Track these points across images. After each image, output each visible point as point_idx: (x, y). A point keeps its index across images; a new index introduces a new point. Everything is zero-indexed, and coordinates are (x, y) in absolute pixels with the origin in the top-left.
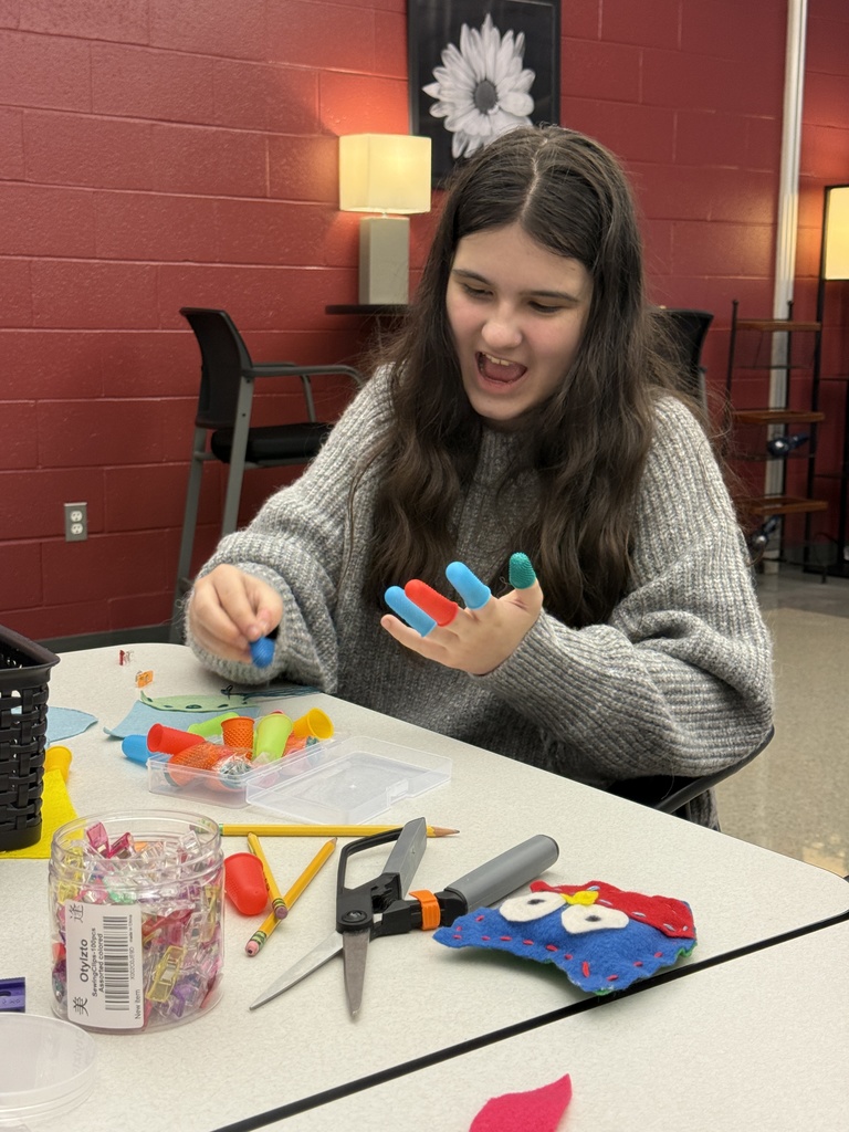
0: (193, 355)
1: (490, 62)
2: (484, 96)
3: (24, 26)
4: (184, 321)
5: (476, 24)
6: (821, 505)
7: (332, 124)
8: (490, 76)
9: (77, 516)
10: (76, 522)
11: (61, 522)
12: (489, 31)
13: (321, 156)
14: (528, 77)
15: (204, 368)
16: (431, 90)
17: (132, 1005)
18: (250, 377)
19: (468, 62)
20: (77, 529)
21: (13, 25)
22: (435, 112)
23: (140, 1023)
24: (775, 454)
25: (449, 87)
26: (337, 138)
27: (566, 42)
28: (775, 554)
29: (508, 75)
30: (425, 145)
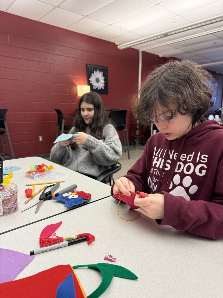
0: (57, 116)
1: (98, 75)
2: (98, 80)
3: (32, 70)
4: (55, 111)
5: (96, 71)
6: (143, 136)
7: (76, 84)
8: (99, 78)
9: (41, 138)
10: (41, 139)
11: (38, 139)
12: (98, 72)
13: (75, 88)
14: (103, 78)
15: (58, 117)
16: (90, 79)
17: (1, 212)
18: (64, 119)
19: (95, 76)
20: (41, 140)
21: (30, 70)
22: (91, 83)
23: (3, 215)
24: (137, 129)
25: (93, 79)
26: (77, 86)
27: (109, 74)
28: (138, 142)
29: (101, 78)
30: (89, 87)
